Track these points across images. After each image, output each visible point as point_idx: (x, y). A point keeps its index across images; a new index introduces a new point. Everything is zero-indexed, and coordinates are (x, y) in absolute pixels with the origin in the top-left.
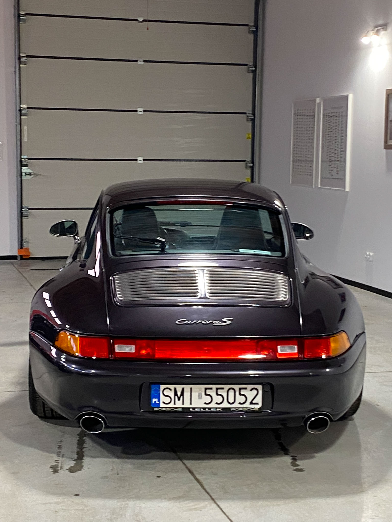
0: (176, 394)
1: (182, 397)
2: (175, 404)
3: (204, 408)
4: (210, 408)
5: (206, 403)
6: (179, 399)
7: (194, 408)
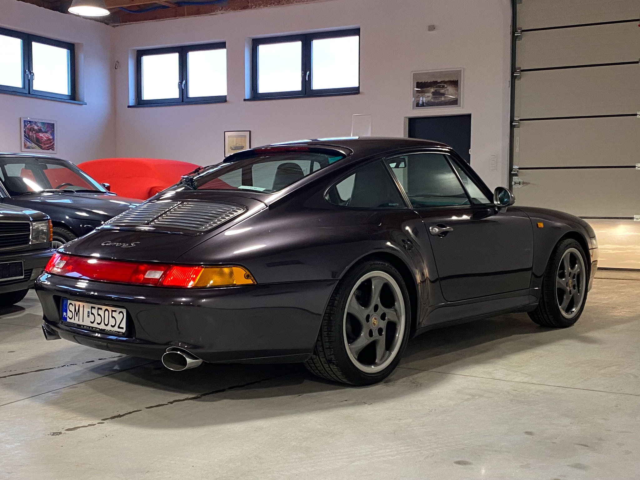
0: (75, 310)
1: (78, 313)
2: (74, 320)
3: (90, 327)
4: (92, 328)
5: (91, 322)
6: (77, 316)
7: (84, 326)
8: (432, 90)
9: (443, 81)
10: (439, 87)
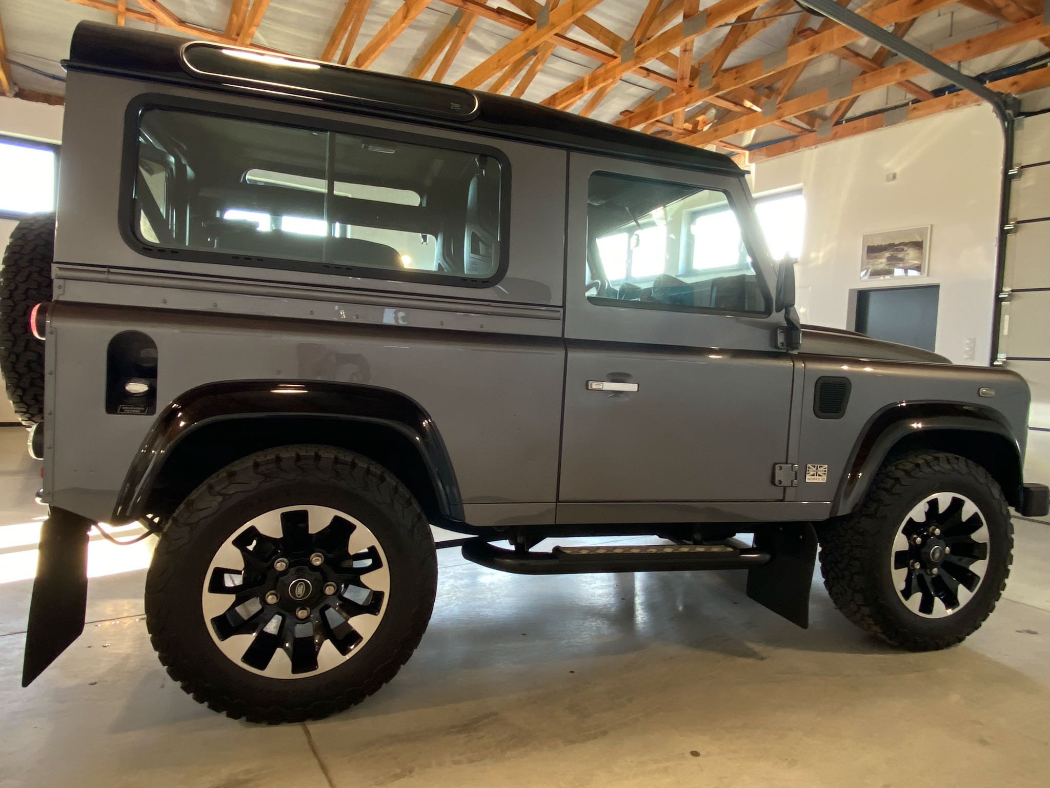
8: (887, 254)
9: (903, 243)
10: (897, 250)
